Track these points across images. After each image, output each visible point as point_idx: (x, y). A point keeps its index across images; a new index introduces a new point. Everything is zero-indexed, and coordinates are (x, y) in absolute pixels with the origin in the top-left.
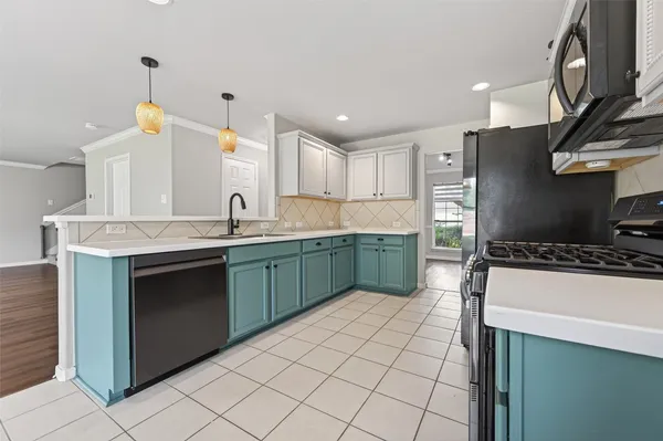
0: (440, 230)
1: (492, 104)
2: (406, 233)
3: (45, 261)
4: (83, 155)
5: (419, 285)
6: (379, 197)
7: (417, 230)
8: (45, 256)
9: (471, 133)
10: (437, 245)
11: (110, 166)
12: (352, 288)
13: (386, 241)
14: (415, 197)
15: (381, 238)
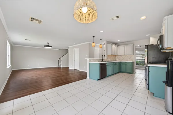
0: (137, 62)
1: (151, 38)
2: (132, 62)
3: (58, 66)
4: (68, 48)
5: (134, 72)
6: (125, 55)
7: (133, 61)
8: (58, 65)
9: (146, 45)
10: (136, 65)
11: (74, 50)
12: (119, 72)
13: (127, 63)
14: (133, 55)
15: (126, 62)
